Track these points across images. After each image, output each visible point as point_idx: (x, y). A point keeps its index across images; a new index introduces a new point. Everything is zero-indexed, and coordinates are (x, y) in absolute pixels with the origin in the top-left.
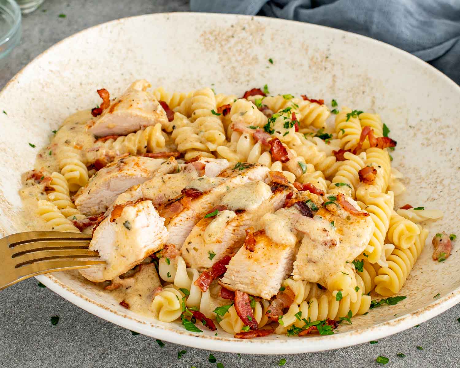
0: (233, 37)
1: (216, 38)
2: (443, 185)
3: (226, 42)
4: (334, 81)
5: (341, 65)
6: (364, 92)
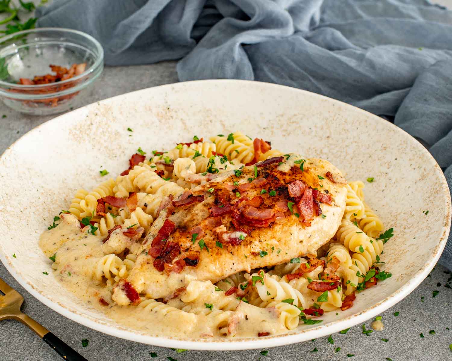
0: (92, 124)
1: (81, 131)
2: (325, 154)
3: (89, 130)
4: (184, 123)
5: (182, 109)
6: (211, 121)
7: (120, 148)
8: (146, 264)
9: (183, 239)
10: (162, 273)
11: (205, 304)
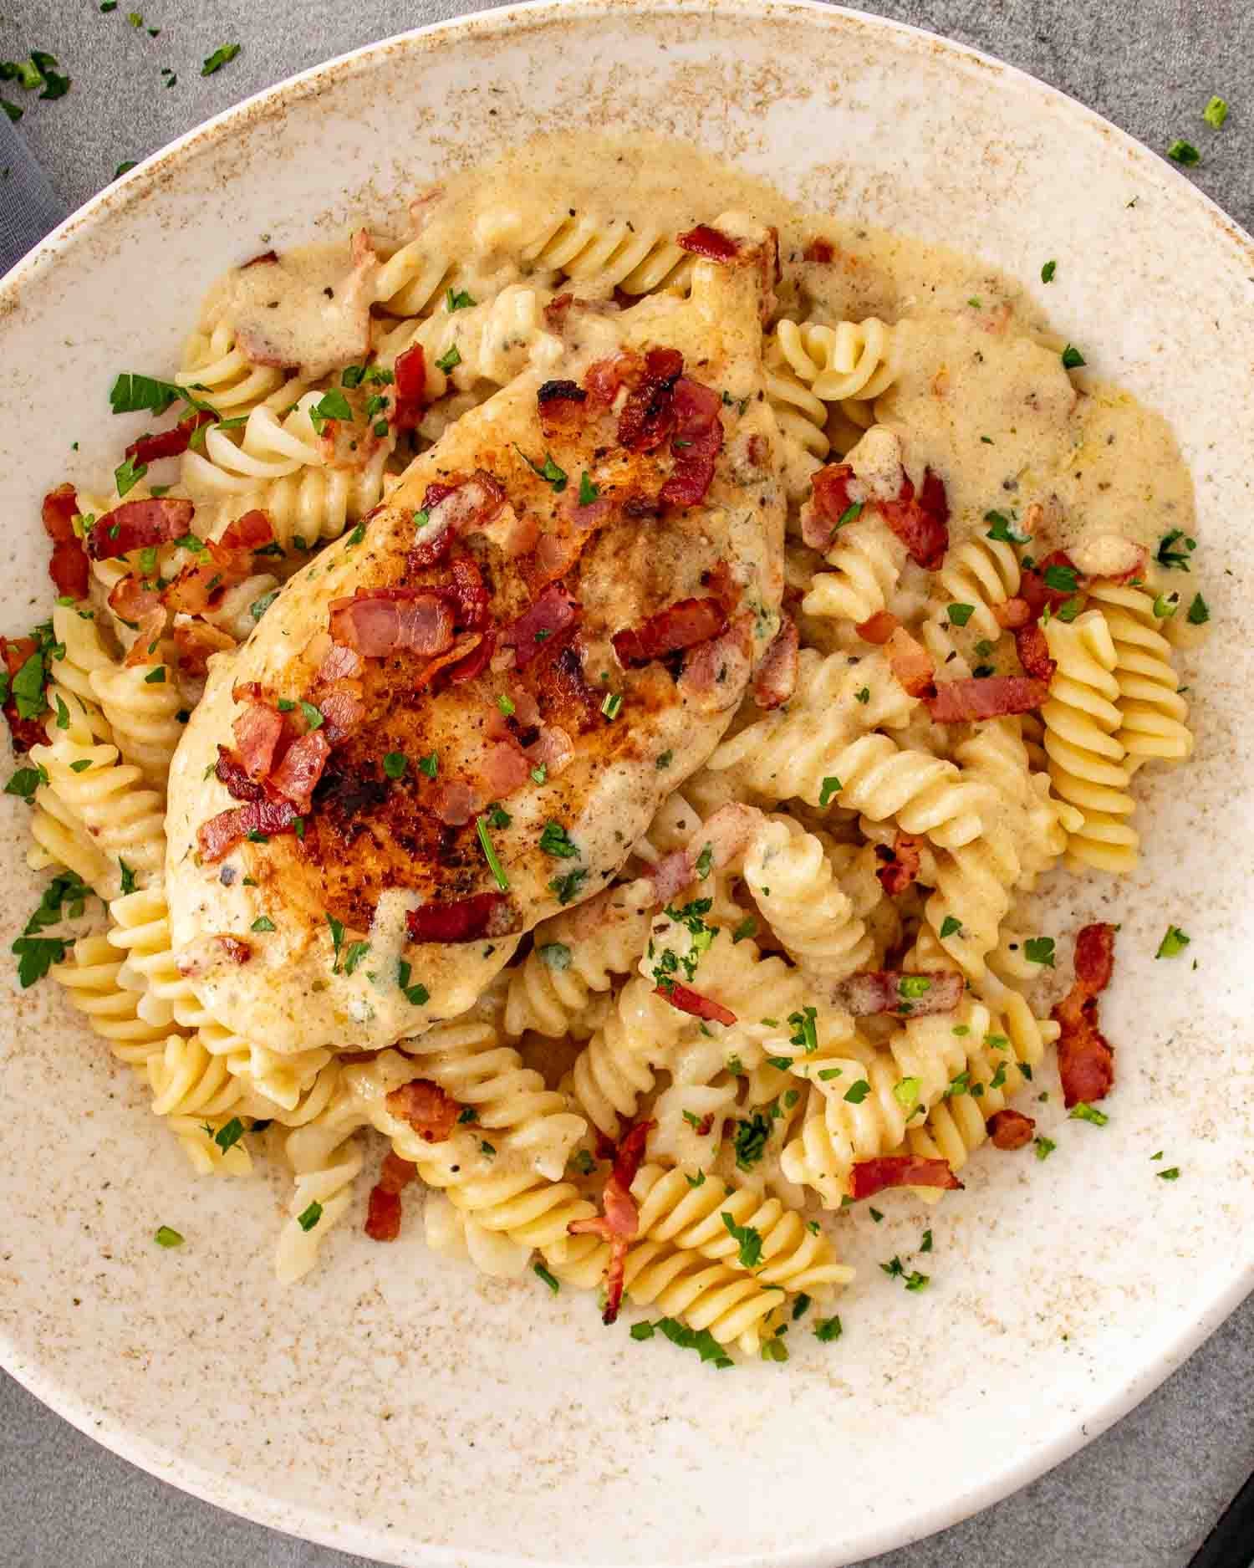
4: (988, 1322)
5: (1015, 1365)
6: (889, 1378)
7: (1171, 1088)
8: (710, 358)
9: (623, 481)
10: (649, 348)
11: (473, 304)
